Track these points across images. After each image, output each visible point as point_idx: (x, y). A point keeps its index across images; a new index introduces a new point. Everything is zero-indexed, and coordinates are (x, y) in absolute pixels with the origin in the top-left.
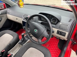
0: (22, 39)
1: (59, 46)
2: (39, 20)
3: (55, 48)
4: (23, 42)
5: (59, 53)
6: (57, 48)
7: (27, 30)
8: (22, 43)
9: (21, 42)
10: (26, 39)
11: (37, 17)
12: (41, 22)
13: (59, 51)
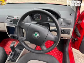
0: (13, 53)
1: (58, 48)
2: (32, 21)
3: (55, 51)
4: (15, 56)
5: (61, 55)
6: (57, 51)
7: (20, 38)
8: (13, 59)
9: (11, 57)
10: (18, 50)
11: (28, 18)
12: (35, 22)
13: (60, 53)
